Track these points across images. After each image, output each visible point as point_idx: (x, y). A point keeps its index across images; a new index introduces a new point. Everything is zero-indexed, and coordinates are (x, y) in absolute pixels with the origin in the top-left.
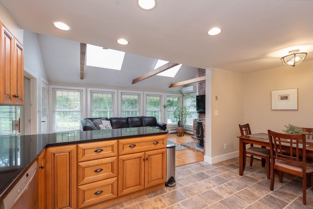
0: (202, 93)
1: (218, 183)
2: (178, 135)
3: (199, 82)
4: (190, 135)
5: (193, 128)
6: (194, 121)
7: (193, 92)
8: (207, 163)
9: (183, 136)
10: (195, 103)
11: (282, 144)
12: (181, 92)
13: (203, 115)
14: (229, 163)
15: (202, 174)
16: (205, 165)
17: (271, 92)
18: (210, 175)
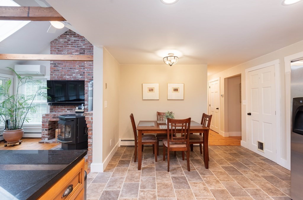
0: (56, 78)
1: (134, 194)
2: (8, 145)
3: (52, 62)
4: (35, 139)
5: (41, 128)
6: (43, 117)
7: (40, 73)
8: (97, 173)
9: (20, 143)
10: (45, 91)
11: (177, 128)
12: (12, 72)
13: (58, 108)
14: (117, 160)
15: (106, 194)
16: (97, 177)
17: (142, 84)
18: (116, 187)
